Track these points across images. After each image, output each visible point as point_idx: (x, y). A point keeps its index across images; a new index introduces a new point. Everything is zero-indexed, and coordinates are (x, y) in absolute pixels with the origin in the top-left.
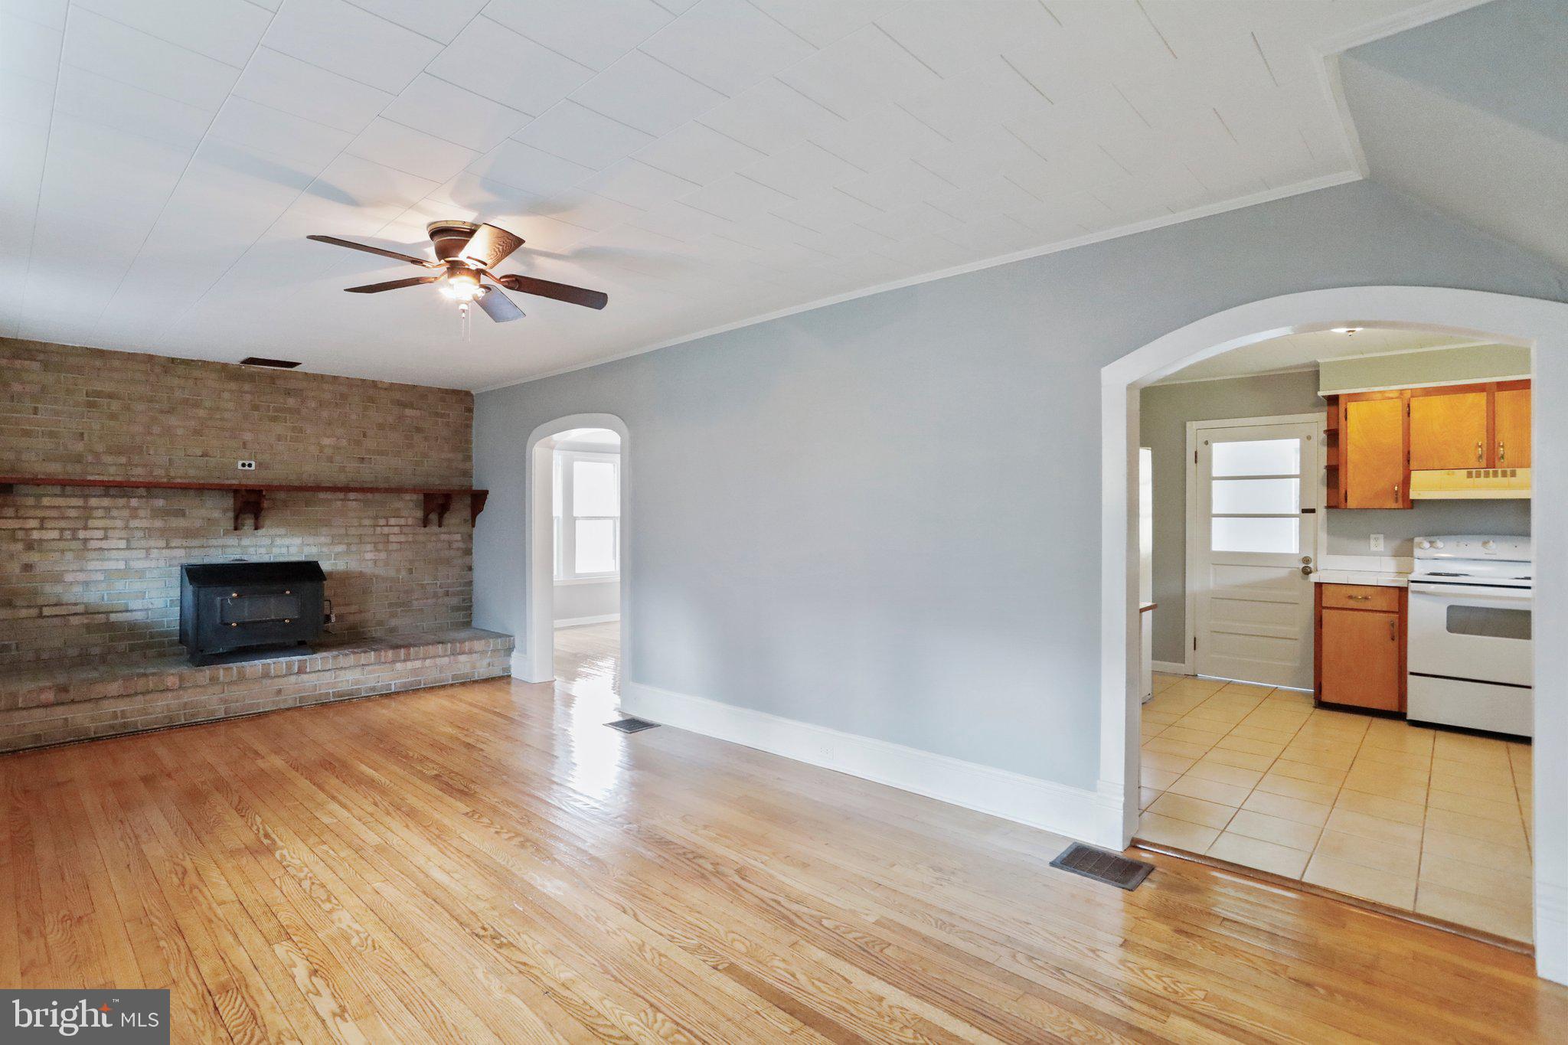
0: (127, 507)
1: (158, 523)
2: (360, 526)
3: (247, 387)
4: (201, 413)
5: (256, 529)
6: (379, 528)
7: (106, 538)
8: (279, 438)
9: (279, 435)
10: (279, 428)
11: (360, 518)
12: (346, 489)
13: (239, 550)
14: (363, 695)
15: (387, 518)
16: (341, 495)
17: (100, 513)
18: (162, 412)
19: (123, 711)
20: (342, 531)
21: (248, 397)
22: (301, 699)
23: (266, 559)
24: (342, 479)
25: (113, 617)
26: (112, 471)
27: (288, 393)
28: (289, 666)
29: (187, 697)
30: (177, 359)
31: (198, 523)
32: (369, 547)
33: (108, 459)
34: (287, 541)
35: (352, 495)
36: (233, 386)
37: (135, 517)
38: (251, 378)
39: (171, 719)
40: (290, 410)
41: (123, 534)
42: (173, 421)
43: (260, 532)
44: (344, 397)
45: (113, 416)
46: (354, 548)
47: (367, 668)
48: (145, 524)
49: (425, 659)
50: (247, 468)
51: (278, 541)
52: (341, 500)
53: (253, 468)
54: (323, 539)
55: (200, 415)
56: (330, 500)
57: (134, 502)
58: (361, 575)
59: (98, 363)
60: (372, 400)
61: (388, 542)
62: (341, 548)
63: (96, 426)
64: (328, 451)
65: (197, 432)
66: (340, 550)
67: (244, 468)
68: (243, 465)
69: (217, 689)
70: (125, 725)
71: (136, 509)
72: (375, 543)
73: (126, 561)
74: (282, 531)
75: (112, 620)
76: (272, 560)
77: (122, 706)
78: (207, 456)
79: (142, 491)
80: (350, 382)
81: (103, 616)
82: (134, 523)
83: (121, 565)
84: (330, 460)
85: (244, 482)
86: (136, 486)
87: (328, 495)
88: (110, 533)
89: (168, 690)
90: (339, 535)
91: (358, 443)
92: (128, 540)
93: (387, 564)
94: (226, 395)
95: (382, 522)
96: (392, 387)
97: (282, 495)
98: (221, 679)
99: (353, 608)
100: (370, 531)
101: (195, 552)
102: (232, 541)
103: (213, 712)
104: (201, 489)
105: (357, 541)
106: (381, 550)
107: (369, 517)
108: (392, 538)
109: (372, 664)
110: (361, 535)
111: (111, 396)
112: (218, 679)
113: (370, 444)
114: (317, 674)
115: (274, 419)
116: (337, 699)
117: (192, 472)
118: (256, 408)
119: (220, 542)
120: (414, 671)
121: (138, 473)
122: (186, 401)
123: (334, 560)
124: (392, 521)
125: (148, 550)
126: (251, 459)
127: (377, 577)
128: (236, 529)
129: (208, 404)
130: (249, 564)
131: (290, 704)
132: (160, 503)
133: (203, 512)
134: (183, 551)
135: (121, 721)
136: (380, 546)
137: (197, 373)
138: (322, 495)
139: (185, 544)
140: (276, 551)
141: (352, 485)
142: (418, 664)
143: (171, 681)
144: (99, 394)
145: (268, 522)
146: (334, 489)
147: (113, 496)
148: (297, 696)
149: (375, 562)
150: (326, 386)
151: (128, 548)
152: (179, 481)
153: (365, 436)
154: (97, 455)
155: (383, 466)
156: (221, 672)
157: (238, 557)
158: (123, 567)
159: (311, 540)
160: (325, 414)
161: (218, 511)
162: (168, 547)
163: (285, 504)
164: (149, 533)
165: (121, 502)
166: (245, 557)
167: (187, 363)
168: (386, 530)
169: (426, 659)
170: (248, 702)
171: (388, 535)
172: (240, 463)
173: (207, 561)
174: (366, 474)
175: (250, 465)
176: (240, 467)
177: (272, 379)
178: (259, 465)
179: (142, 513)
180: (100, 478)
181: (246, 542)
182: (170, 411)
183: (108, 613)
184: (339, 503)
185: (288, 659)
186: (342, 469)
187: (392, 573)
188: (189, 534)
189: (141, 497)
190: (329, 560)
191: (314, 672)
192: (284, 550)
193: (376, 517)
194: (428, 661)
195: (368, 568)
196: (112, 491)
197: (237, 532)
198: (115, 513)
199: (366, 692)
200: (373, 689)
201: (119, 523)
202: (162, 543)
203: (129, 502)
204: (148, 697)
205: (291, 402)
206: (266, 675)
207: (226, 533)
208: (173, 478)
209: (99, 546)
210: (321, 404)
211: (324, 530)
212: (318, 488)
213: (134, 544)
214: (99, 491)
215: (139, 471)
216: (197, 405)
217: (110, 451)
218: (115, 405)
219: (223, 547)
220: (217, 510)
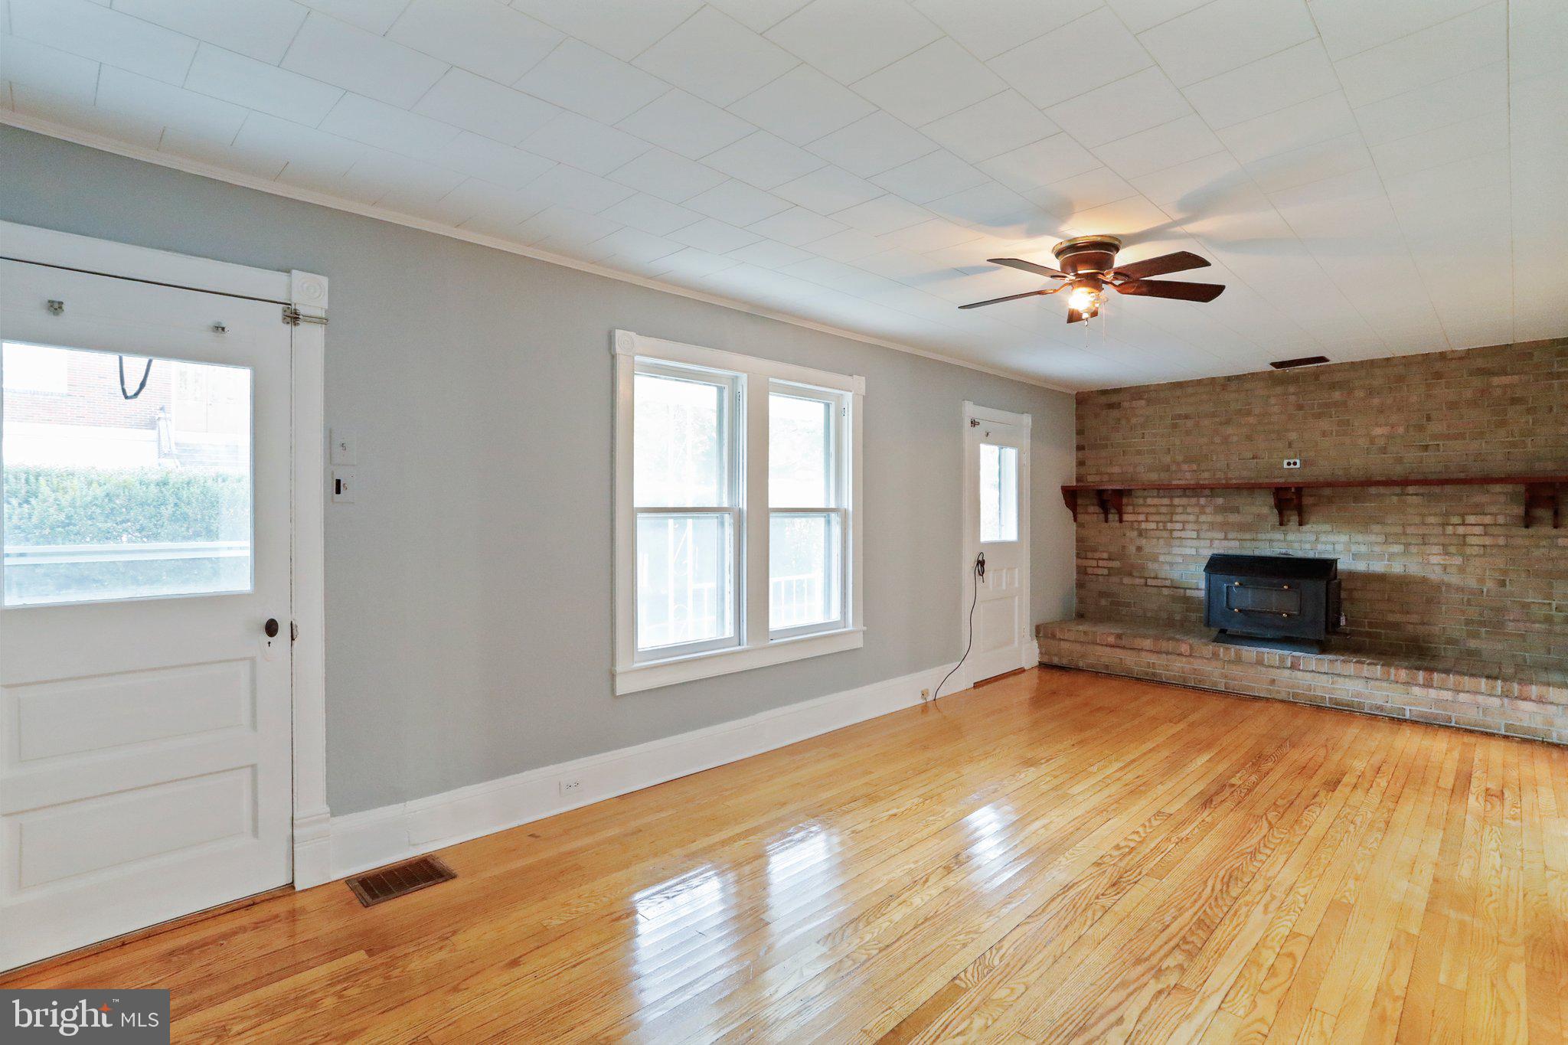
0: (1197, 505)
1: (1219, 518)
2: (1424, 524)
3: (1292, 389)
4: (1251, 420)
5: (1301, 524)
6: (1451, 527)
7: (1183, 529)
8: (1324, 434)
9: (1325, 431)
10: (1325, 424)
11: (1423, 516)
12: (1404, 482)
13: (1284, 545)
14: (1366, 711)
15: (1463, 516)
16: (1398, 490)
17: (1180, 510)
18: (1221, 424)
19: (1153, 663)
20: (1398, 530)
21: (1292, 398)
22: (1295, 695)
23: (1311, 555)
24: (1398, 471)
25: (1189, 593)
26: (1187, 477)
27: (1333, 386)
28: (1282, 659)
29: (1198, 664)
30: (1232, 376)
31: (1250, 519)
32: (1436, 549)
33: (1185, 467)
34: (1332, 538)
35: (1411, 489)
36: (1279, 390)
37: (1203, 513)
38: (1295, 379)
39: (1184, 679)
40: (1336, 404)
41: (1195, 527)
42: (1230, 430)
43: (1305, 528)
44: (1400, 379)
45: (1188, 433)
46: (1414, 549)
47: (1372, 682)
48: (1209, 518)
49: (1458, 691)
50: (1292, 466)
51: (1323, 538)
52: (1397, 495)
53: (1298, 466)
54: (1373, 538)
55: (1251, 422)
56: (1383, 495)
57: (1203, 501)
58: (1424, 580)
59: (1178, 393)
60: (1438, 375)
61: (1465, 544)
62: (1397, 549)
63: (1178, 442)
64: (1381, 442)
65: (1249, 438)
66: (1396, 551)
67: (1290, 466)
68: (1289, 464)
69: (1219, 664)
70: (1154, 674)
71: (1203, 507)
72: (1443, 545)
73: (1197, 549)
74: (1327, 527)
75: (1187, 595)
76: (1317, 556)
77: (1153, 659)
78: (1256, 458)
79: (1207, 492)
80: (1408, 361)
81: (1182, 591)
82: (1203, 518)
83: (1193, 552)
84: (1384, 450)
85: (1291, 480)
86: (1203, 487)
87: (1382, 490)
88: (1188, 526)
89: (1180, 655)
90: (1396, 534)
91: (1420, 428)
92: (1198, 531)
93: (1462, 570)
94: (1273, 401)
95: (1456, 520)
96: (1470, 354)
97: (1327, 492)
98: (1221, 655)
99: (1415, 618)
100: (1438, 530)
101: (1248, 544)
102: (1279, 536)
103: (1215, 684)
104: (1250, 488)
105: (1420, 541)
106: (1454, 554)
107: (1435, 515)
108: (1471, 540)
109: (1377, 679)
110: (1424, 535)
111: (1187, 417)
112: (1219, 655)
113: (1435, 427)
114: (1312, 674)
115: (1319, 416)
116: (1333, 706)
117: (1245, 473)
118: (1300, 407)
119: (1269, 536)
120: (1438, 702)
121: (1205, 477)
122: (1239, 412)
123: (1389, 561)
124: (1471, 519)
125: (1212, 540)
126: (1296, 457)
127: (1449, 586)
128: (1281, 524)
129: (1257, 411)
130: (1293, 559)
131: (1283, 696)
132: (1220, 501)
133: (1255, 510)
134: (1237, 543)
135: (1151, 670)
136: (1452, 549)
137: (1247, 386)
138: (1373, 490)
139: (1239, 537)
140: (1320, 547)
141: (1413, 477)
142: (1447, 695)
143: (1184, 648)
144: (1179, 416)
145: (1313, 518)
146: (1388, 483)
147: (1188, 497)
148: (1291, 691)
149: (1445, 568)
150: (1378, 372)
151: (1198, 538)
152: (1234, 481)
153: (1429, 419)
154: (1178, 464)
155: (1456, 454)
156: (1222, 650)
157: (1284, 551)
158: (1195, 553)
159: (1360, 538)
160: (1376, 401)
161: (1266, 507)
162: (1226, 538)
163: (1330, 500)
164: (1212, 526)
165: (1194, 500)
166: (1291, 552)
167: (1239, 378)
168: (1461, 530)
169: (1460, 691)
170: (1244, 683)
171: (1464, 536)
172: (1286, 462)
173: (1257, 553)
174: (1432, 463)
175: (1295, 464)
176: (1285, 466)
177: (1316, 376)
178: (1304, 463)
179: (1208, 510)
180: (1180, 482)
181: (1291, 537)
182: (1228, 422)
183: (1185, 589)
184: (1395, 499)
185: (1281, 652)
186: (1399, 460)
187: (1472, 583)
188: (1242, 527)
189: (1207, 496)
190: (1382, 560)
191: (1307, 671)
192: (1329, 547)
193: (1447, 514)
194: (1462, 695)
195: (1435, 575)
196: (1188, 492)
197: (1283, 528)
198: (1189, 510)
199: (1371, 709)
200: (1380, 708)
201: (1192, 518)
202: (1221, 535)
203: (1198, 501)
204: (1169, 657)
205: (1337, 395)
206: (1260, 662)
207: (1273, 528)
208: (1231, 479)
209: (1179, 536)
210: (1371, 392)
211: (1376, 528)
212: (1368, 483)
213: (1203, 535)
214: (1179, 492)
215: (1206, 475)
216: (1249, 413)
217: (1185, 462)
218: (1190, 423)
219: (1271, 541)
220: (1263, 506)
